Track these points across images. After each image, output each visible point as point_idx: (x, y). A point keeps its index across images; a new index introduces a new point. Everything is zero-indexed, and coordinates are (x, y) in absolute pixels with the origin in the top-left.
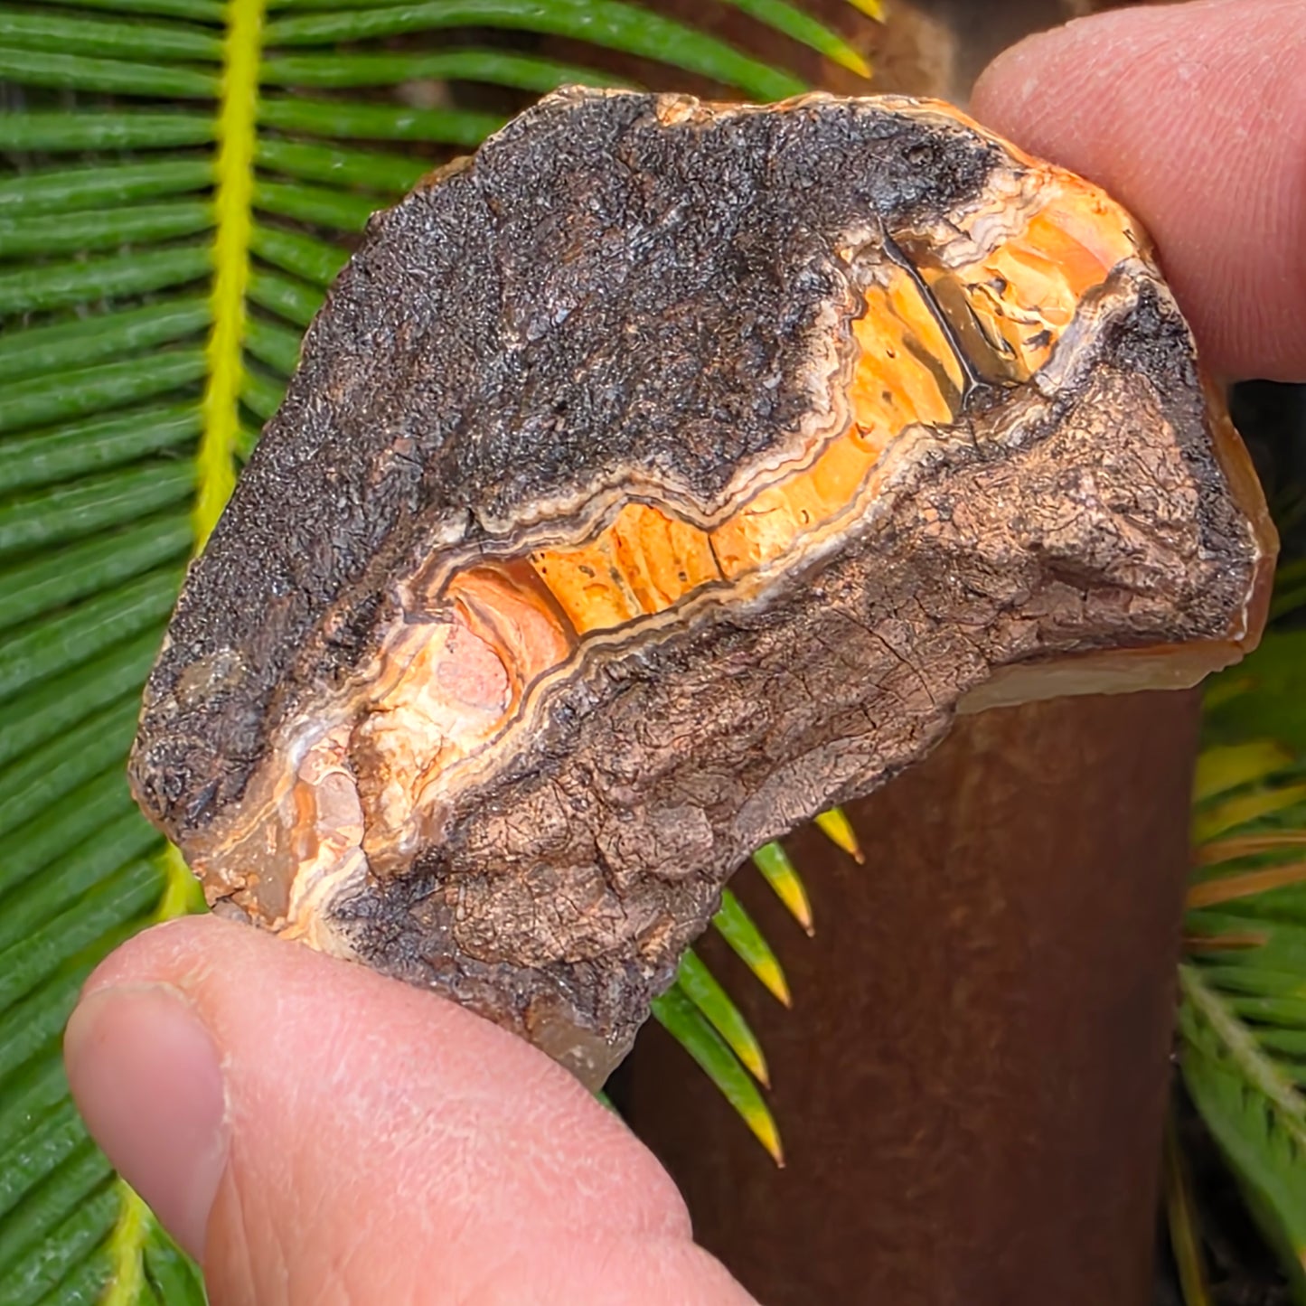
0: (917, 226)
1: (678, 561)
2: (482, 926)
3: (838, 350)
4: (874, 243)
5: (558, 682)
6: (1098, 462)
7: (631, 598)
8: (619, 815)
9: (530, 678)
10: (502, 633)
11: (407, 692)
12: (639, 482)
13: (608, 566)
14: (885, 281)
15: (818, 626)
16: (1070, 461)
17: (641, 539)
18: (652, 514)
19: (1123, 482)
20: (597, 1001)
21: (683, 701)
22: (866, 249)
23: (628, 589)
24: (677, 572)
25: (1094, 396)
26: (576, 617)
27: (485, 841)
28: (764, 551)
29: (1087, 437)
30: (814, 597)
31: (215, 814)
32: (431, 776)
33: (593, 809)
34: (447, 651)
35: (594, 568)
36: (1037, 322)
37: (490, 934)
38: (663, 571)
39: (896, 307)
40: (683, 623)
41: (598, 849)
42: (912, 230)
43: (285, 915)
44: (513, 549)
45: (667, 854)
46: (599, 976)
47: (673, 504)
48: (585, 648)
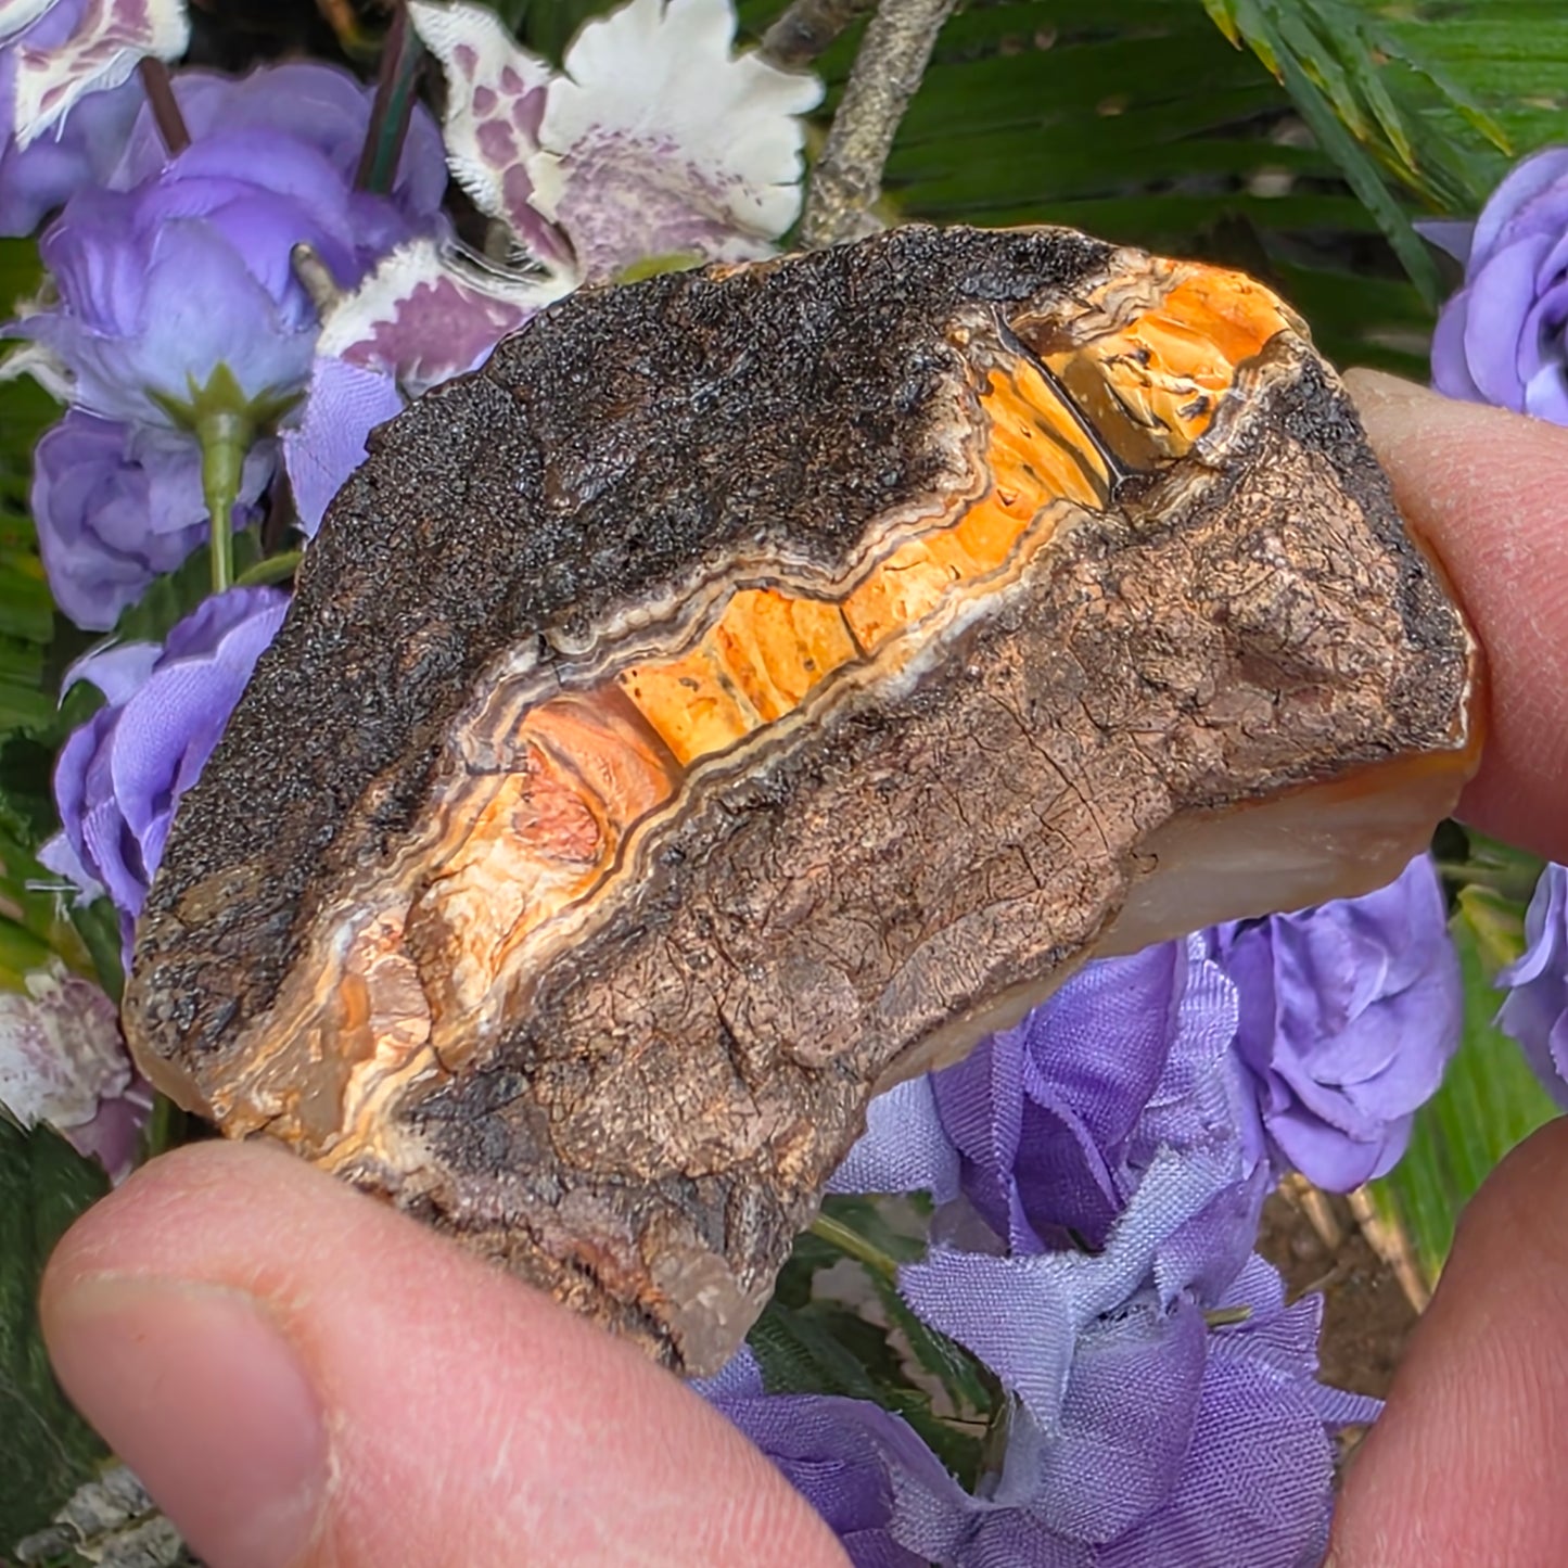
0: (1037, 307)
1: (802, 647)
2: (586, 1124)
3: (968, 417)
4: (989, 330)
5: (660, 825)
6: (1284, 521)
7: (746, 709)
8: (747, 973)
9: (625, 825)
10: (588, 778)
11: (477, 849)
12: (749, 564)
13: (713, 672)
14: (1008, 367)
15: (974, 718)
16: (1250, 525)
17: (756, 633)
18: (767, 598)
19: (1313, 542)
20: (729, 1226)
21: (818, 820)
22: (982, 334)
23: (741, 694)
24: (802, 660)
25: (1266, 460)
26: (679, 745)
27: (587, 1012)
28: (910, 609)
29: (1267, 499)
30: (969, 678)
31: (241, 1030)
32: (515, 941)
33: (716, 967)
34: (522, 802)
35: (699, 680)
36: (1190, 391)
37: (596, 1133)
38: (784, 666)
39: (1024, 393)
40: (814, 725)
41: (723, 1021)
42: (1034, 314)
43: (338, 1128)
44: (597, 672)
45: (806, 1027)
46: (731, 1196)
47: (792, 581)
48: (691, 781)
